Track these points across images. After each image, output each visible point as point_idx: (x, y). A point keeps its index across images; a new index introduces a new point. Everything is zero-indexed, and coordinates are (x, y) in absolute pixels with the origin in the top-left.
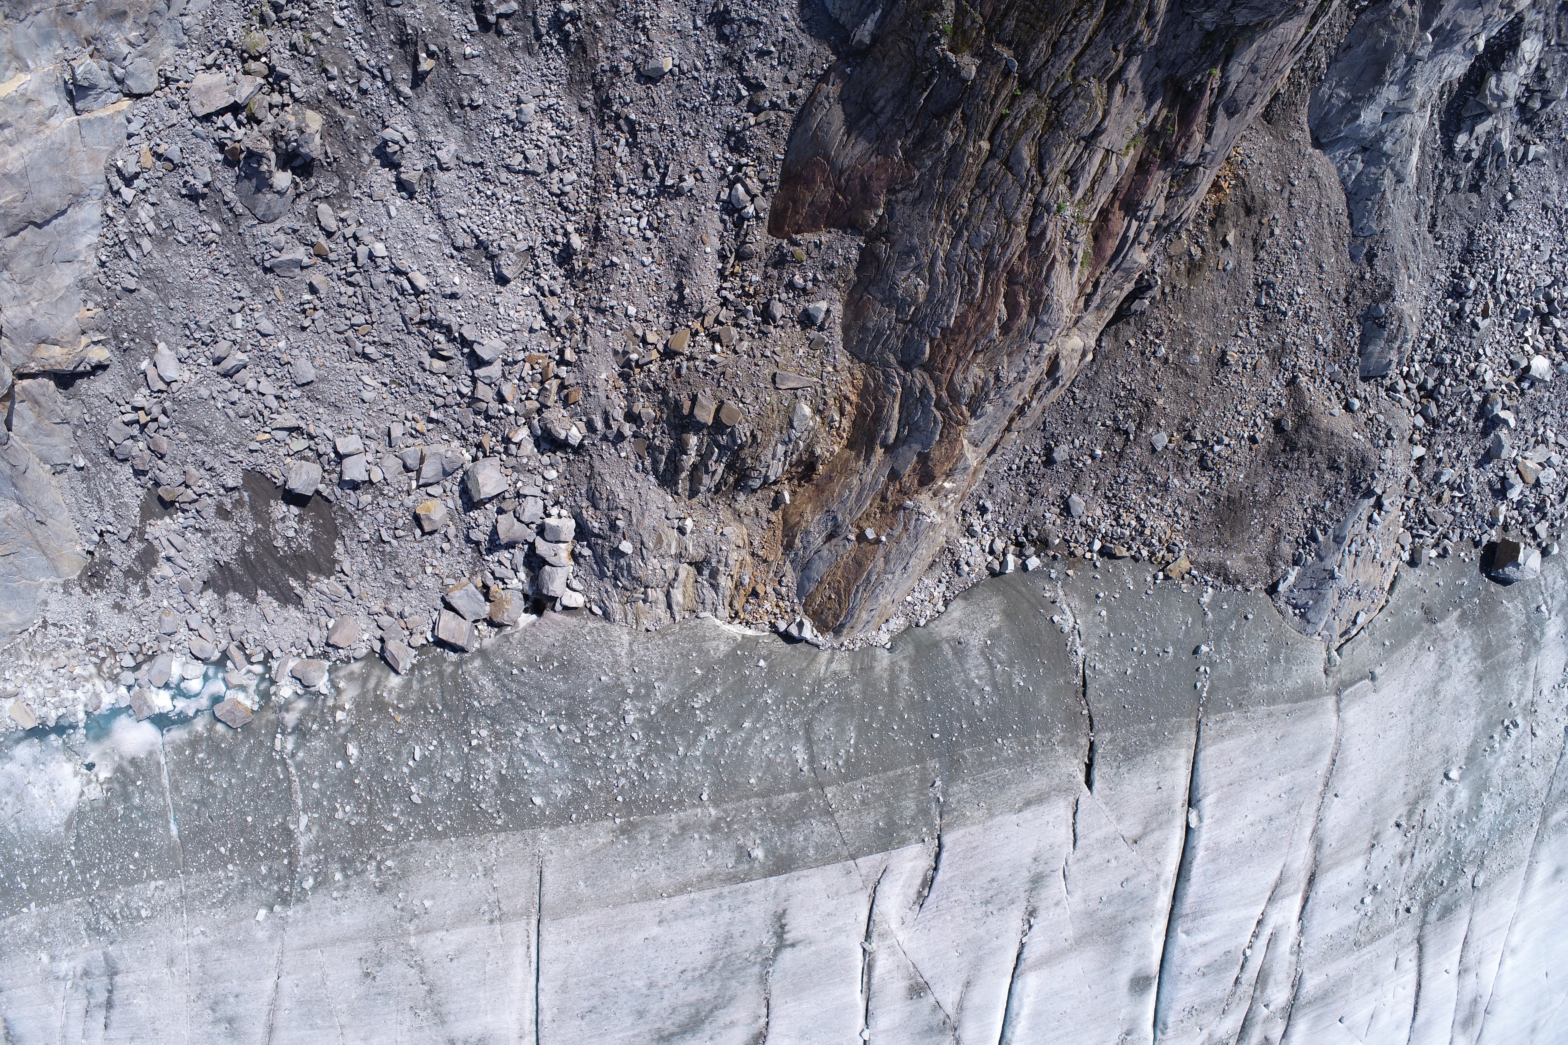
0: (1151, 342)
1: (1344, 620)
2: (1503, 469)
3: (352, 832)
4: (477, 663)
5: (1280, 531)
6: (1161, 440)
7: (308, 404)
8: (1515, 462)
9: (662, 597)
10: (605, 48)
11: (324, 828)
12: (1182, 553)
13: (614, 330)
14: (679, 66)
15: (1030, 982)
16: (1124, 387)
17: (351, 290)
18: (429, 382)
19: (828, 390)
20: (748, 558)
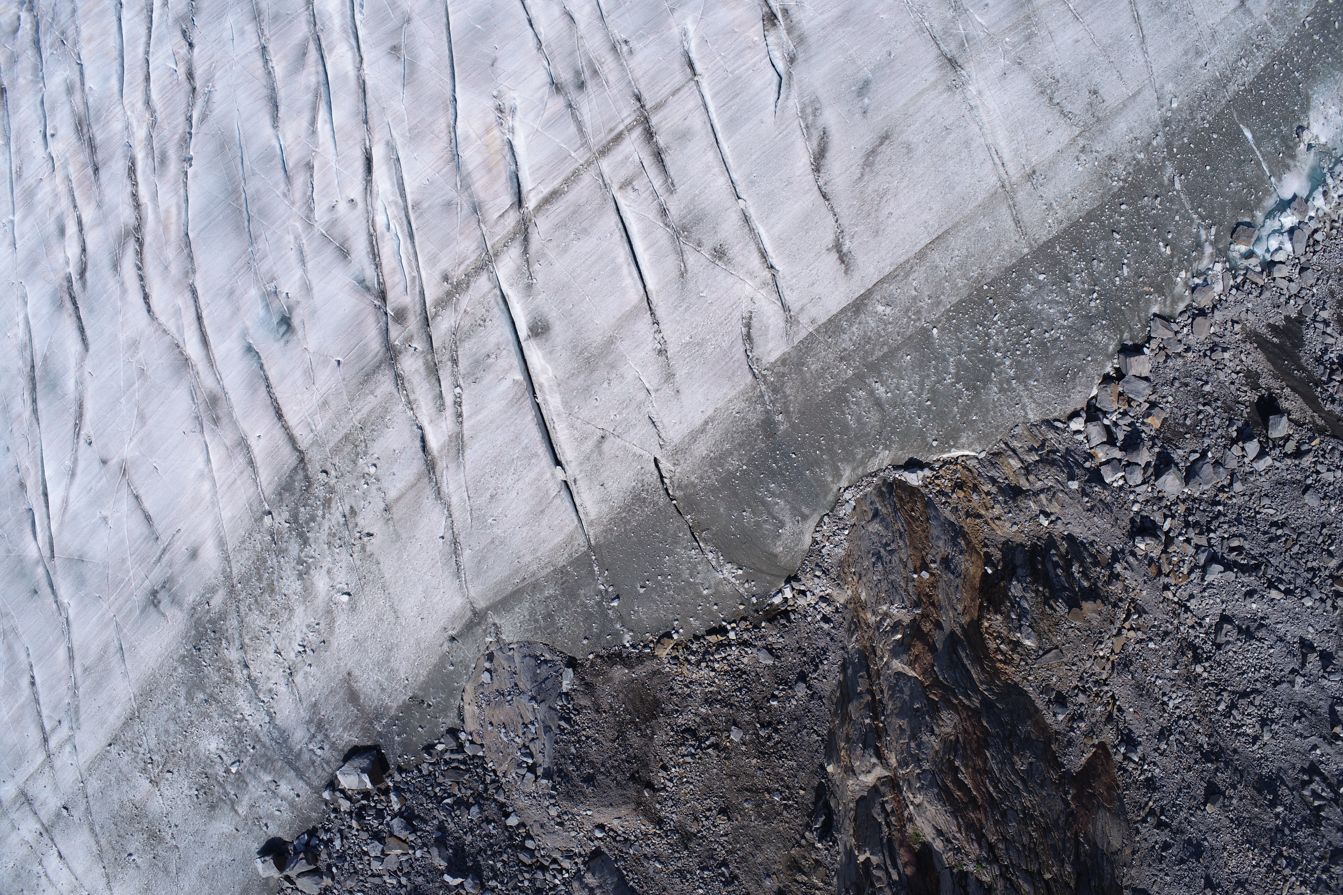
0: (789, 799)
1: (500, 670)
2: (420, 837)
3: (1143, 191)
4: (1111, 348)
5: (597, 711)
6: (736, 735)
7: (1299, 477)
8: (413, 848)
9: (1026, 457)
10: (1245, 797)
11: (1161, 185)
12: (666, 661)
13: (1154, 626)
14: (1203, 811)
15: (634, 294)
16: (786, 758)
17: (1309, 565)
18: (1235, 529)
19: (1023, 663)
20: (983, 512)
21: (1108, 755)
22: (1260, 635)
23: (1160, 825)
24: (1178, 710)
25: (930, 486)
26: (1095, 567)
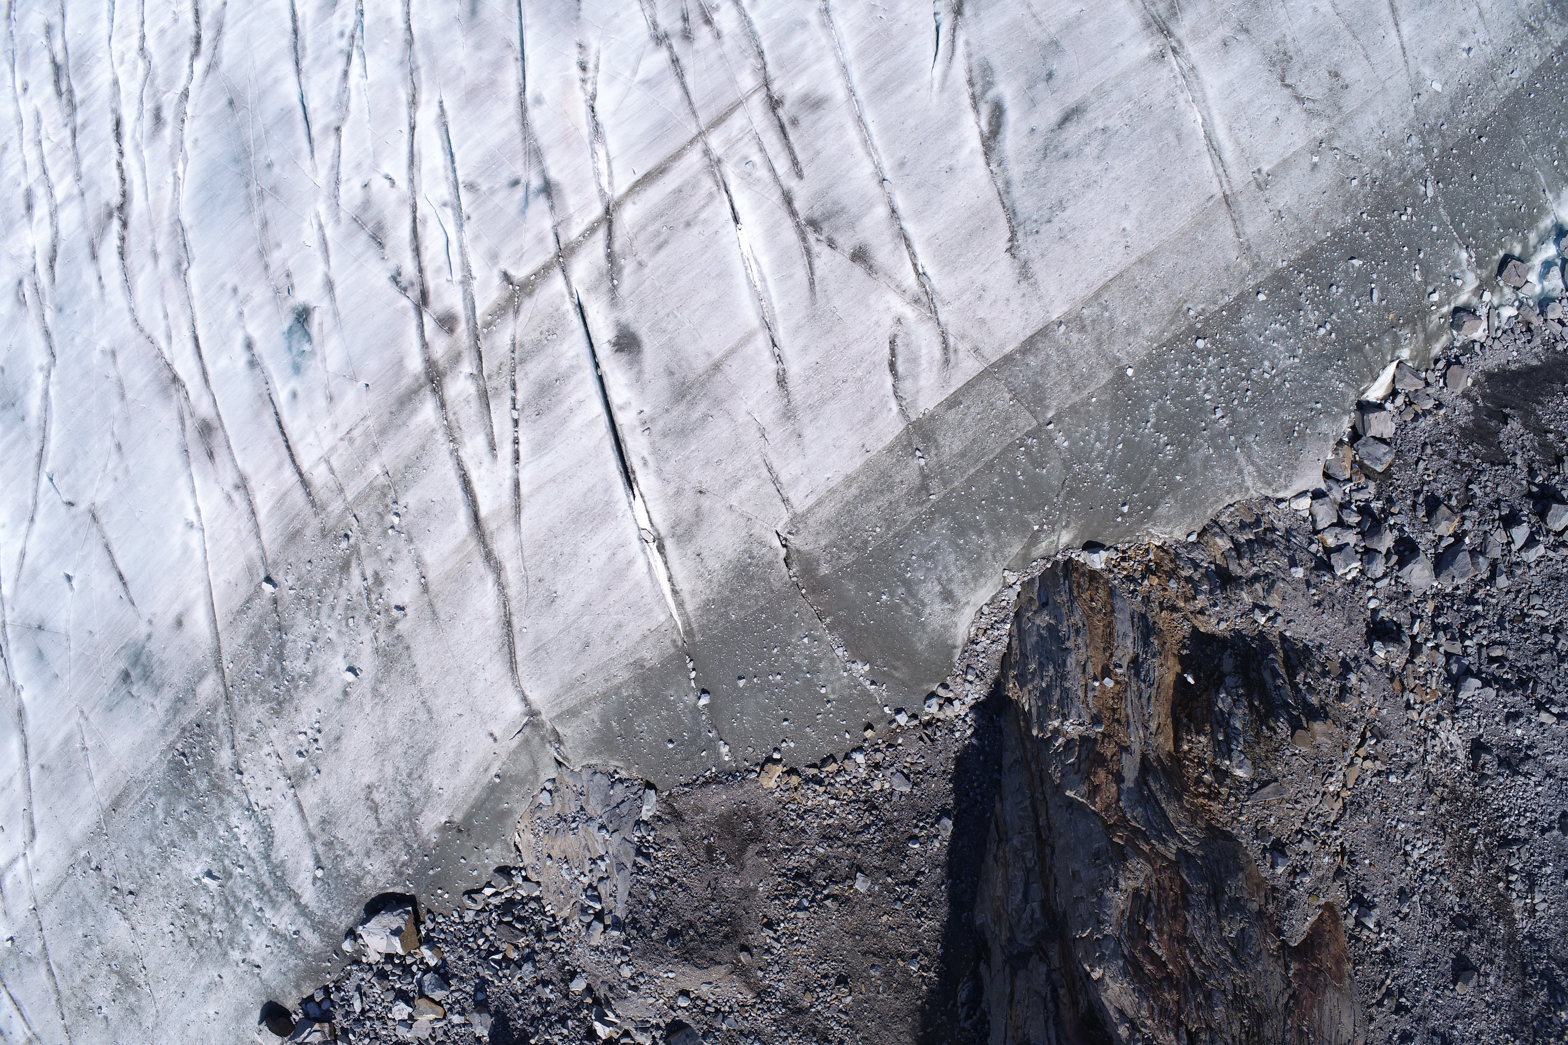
1: (563, 788)
6: (862, 885)
9: (1237, 536)
14: (1452, 991)
16: (926, 917)
18: (1497, 635)
19: (1232, 799)
20: (1182, 605)
21: (1336, 919)
22: (1526, 768)
23: (1400, 1009)
24: (1423, 862)
25: (1116, 570)
26: (1324, 677)
